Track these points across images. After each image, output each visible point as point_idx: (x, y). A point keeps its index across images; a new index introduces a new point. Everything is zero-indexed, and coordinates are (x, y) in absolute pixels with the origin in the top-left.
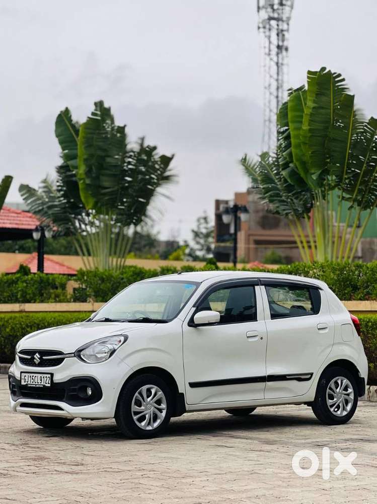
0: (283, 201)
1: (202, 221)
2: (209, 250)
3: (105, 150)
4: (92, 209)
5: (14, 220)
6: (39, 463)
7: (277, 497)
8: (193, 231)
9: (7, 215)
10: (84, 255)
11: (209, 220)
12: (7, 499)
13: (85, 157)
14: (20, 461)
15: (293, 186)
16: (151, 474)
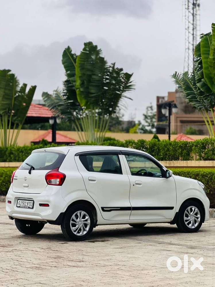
0: (197, 101)
1: (149, 109)
2: (153, 126)
3: (92, 71)
4: (84, 106)
5: (38, 112)
6: (58, 260)
7: (198, 283)
8: (144, 115)
9: (33, 108)
10: (78, 130)
11: (153, 108)
12: (40, 283)
13: (80, 75)
14: (47, 259)
15: (204, 92)
16: (123, 268)
